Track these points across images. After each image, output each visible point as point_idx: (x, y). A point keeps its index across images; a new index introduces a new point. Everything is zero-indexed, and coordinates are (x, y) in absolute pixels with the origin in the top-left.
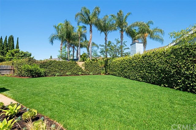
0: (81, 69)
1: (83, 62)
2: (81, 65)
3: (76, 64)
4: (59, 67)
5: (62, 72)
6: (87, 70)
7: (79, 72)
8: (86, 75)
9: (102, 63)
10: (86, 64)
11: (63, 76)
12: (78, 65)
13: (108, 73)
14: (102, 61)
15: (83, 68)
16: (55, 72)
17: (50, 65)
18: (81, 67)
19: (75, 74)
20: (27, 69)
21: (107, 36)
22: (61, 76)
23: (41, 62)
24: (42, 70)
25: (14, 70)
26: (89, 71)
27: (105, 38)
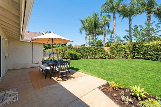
0: (107, 53)
1: (109, 47)
2: (107, 50)
3: (103, 49)
4: (89, 52)
5: (92, 56)
6: (112, 54)
7: (105, 56)
8: (112, 58)
9: (129, 47)
10: (111, 48)
11: (92, 59)
12: (104, 49)
13: (136, 57)
14: (130, 45)
15: (109, 52)
16: (86, 55)
17: (83, 50)
18: (107, 51)
19: (102, 57)
20: (70, 53)
21: (131, 21)
22: (91, 59)
23: (76, 48)
24: (79, 54)
25: (58, 54)
26: (114, 55)
27: (130, 23)
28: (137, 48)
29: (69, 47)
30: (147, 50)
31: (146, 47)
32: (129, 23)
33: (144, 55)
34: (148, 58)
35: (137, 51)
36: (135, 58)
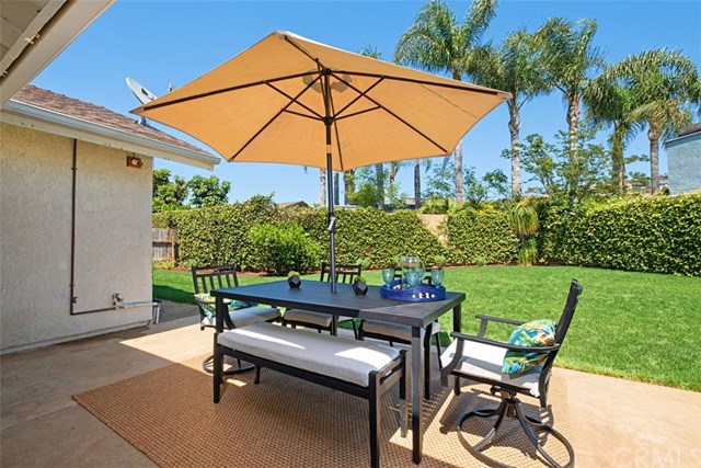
0: (435, 241)
1: (442, 216)
2: (435, 227)
3: (419, 221)
4: (360, 235)
5: (370, 256)
6: (457, 246)
7: (430, 253)
8: (455, 264)
10: (451, 222)
12: (425, 225)
13: (547, 259)
15: (443, 239)
18: (436, 234)
20: (272, 242)
21: (518, 114)
25: (177, 246)
26: (463, 249)
27: (512, 123)
28: (552, 221)
29: (259, 209)
30: (603, 229)
31: (593, 217)
32: (509, 119)
33: (589, 251)
34: (608, 262)
35: (554, 232)
36: (543, 264)
